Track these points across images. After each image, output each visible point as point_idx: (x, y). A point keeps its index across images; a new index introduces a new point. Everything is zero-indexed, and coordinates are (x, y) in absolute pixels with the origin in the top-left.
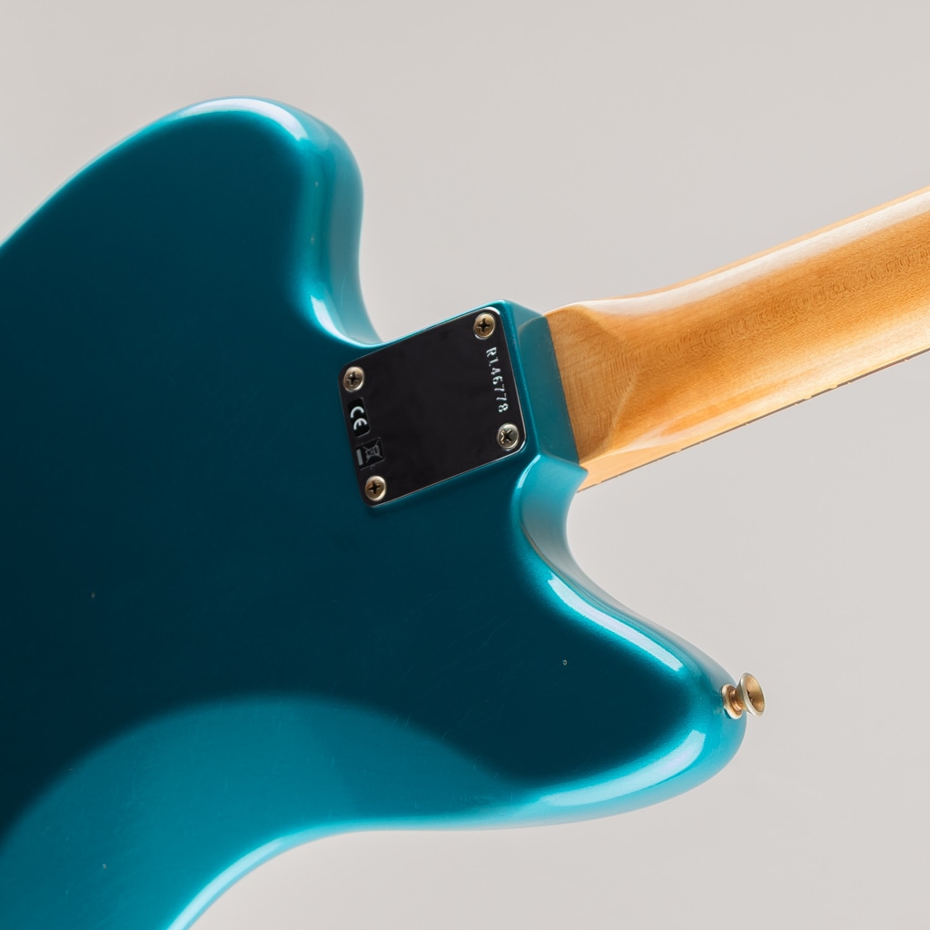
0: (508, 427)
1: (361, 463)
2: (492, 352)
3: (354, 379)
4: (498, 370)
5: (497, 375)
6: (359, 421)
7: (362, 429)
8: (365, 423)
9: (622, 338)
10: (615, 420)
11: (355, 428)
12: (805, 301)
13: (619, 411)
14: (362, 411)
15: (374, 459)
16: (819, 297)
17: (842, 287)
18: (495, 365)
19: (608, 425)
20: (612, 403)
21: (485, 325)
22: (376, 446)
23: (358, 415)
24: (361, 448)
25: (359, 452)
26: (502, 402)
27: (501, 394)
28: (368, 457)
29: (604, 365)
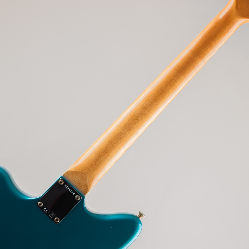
0: (76, 196)
1: (51, 217)
2: (65, 186)
3: (40, 204)
4: (69, 188)
5: (69, 189)
6: (46, 211)
7: (48, 212)
8: (48, 210)
9: (81, 171)
10: (88, 185)
11: (46, 212)
12: (110, 148)
13: (88, 183)
14: (46, 209)
15: (53, 215)
16: (113, 146)
17: (116, 143)
18: (68, 187)
19: (87, 186)
20: (86, 182)
21: (61, 182)
22: (53, 213)
23: (45, 210)
24: (50, 215)
25: (50, 216)
26: (73, 193)
27: (72, 192)
28: (52, 216)
29: (80, 177)
